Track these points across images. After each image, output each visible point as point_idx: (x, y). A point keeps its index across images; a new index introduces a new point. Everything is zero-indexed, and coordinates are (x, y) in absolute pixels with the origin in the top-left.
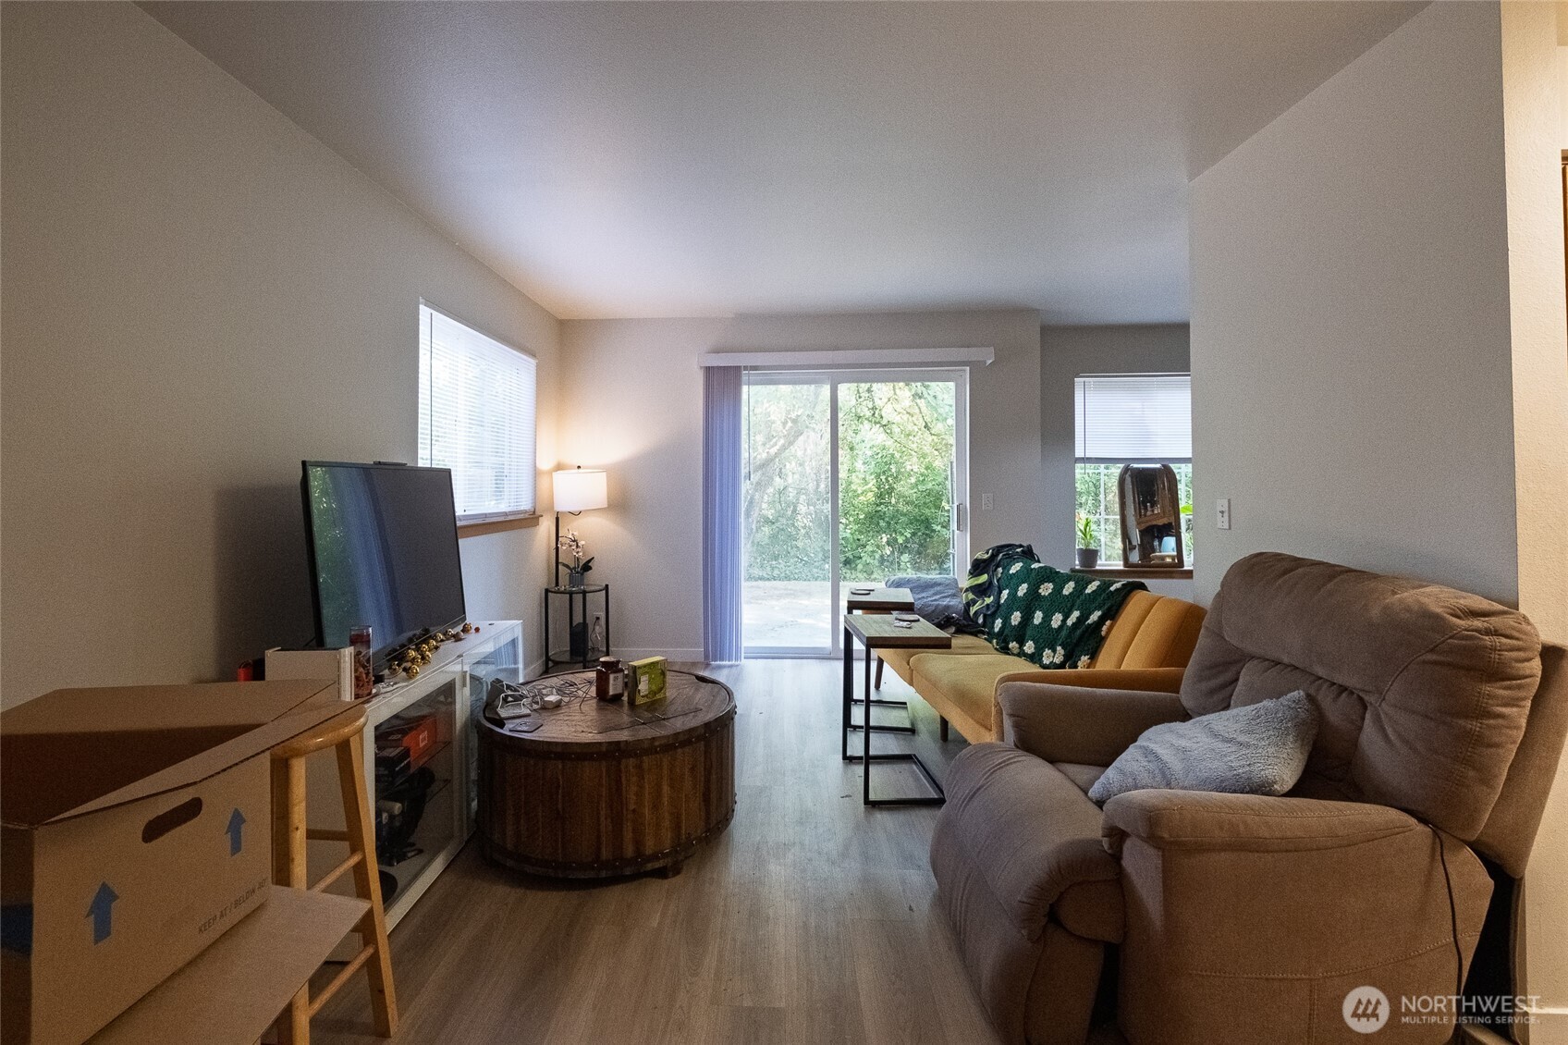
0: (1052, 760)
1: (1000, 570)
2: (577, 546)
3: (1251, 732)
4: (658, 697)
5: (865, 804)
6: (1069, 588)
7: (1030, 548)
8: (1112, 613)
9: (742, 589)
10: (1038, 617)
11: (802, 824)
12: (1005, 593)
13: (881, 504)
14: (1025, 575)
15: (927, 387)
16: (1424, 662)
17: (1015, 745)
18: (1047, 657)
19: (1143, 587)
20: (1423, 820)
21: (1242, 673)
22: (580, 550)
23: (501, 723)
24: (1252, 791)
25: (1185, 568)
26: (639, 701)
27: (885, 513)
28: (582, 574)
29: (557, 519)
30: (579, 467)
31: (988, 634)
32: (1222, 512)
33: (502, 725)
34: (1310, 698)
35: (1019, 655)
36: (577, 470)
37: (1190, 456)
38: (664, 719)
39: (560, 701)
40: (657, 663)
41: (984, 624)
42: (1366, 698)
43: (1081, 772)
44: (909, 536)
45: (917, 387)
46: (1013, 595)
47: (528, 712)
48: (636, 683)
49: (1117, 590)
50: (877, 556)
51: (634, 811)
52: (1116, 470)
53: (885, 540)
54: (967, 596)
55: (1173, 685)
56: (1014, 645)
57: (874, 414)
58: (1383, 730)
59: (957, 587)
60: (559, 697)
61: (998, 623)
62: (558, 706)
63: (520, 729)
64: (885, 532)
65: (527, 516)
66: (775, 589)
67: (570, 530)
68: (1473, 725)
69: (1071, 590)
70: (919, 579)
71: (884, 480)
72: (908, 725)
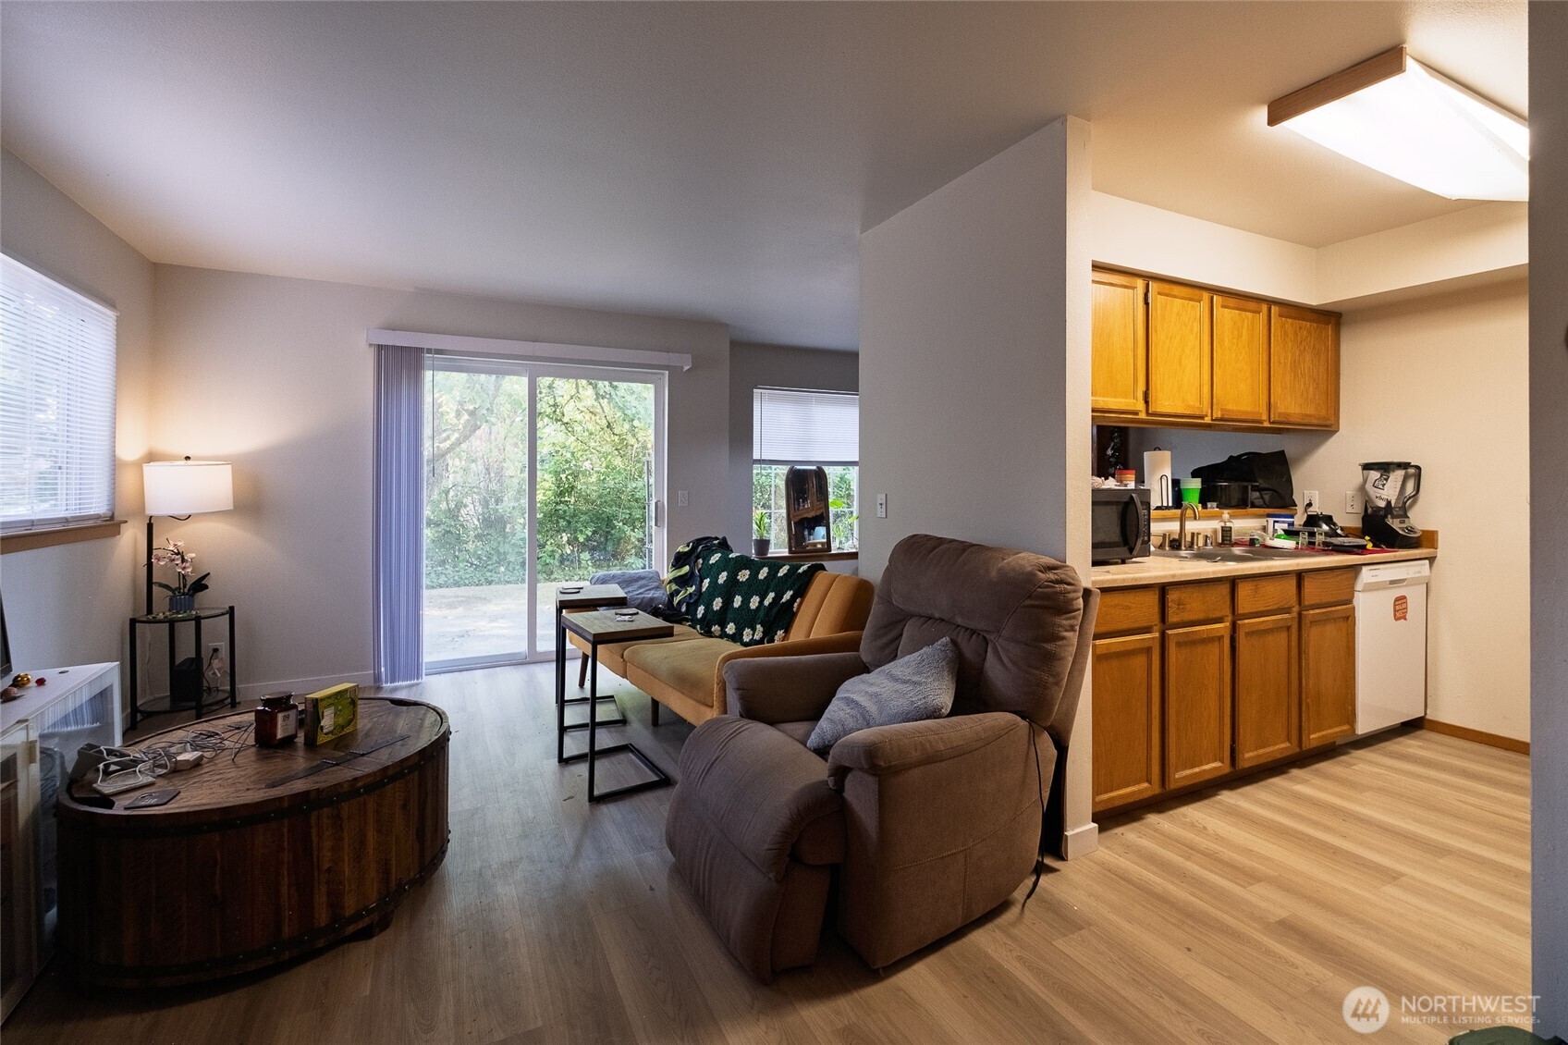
0: (772, 722)
1: (700, 561)
2: (183, 560)
3: (920, 673)
4: (347, 731)
5: (590, 801)
6: (763, 573)
7: (724, 539)
8: (801, 592)
9: (424, 599)
10: (738, 601)
11: (526, 836)
12: (707, 582)
13: (561, 502)
14: (723, 564)
15: (615, 388)
16: (1026, 607)
17: (741, 716)
18: (747, 635)
19: (822, 568)
20: (1023, 718)
21: (905, 629)
22: (188, 565)
23: (107, 801)
24: (928, 718)
25: (833, 552)
26: (322, 739)
27: (565, 512)
28: (192, 595)
29: (150, 527)
30: (188, 458)
31: (691, 620)
32: (881, 504)
33: (110, 805)
34: (954, 642)
35: (721, 637)
36: (184, 462)
37: (857, 460)
38: (363, 755)
39: (201, 757)
40: (346, 691)
41: (687, 612)
42: (987, 636)
43: (799, 728)
44: (590, 534)
45: (603, 386)
46: (714, 582)
47: (151, 779)
48: (317, 718)
49: (804, 572)
50: (557, 556)
51: (329, 870)
52: (784, 470)
53: (565, 539)
54: (670, 587)
55: (854, 645)
56: (716, 628)
57: (555, 411)
58: (1000, 659)
59: (660, 580)
60: (197, 754)
61: (701, 610)
62: (197, 764)
63: (143, 803)
64: (564, 531)
65: (99, 522)
66: (443, 597)
67: (168, 541)
68: (1049, 646)
69: (765, 575)
70: (623, 575)
71: (564, 479)
72: (617, 717)
